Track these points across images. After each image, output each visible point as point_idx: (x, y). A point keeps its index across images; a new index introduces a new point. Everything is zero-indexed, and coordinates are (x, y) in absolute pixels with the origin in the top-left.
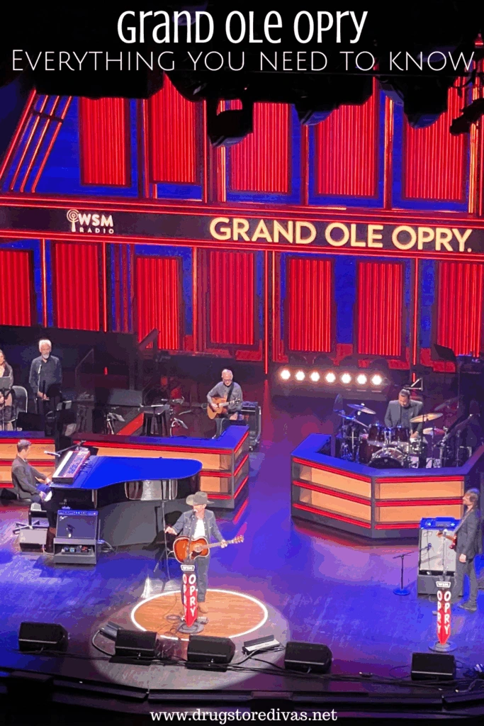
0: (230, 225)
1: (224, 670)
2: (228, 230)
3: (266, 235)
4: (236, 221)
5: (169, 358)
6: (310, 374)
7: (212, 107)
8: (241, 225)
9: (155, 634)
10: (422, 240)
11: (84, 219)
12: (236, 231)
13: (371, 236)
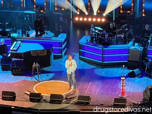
1: (60, 104)
5: (43, 14)
6: (84, 18)
9: (40, 94)
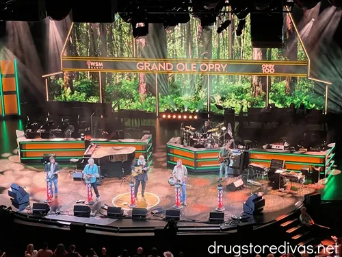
0: (143, 65)
2: (142, 67)
3: (156, 68)
4: (145, 63)
7: (134, 26)
8: (147, 65)
10: (210, 68)
11: (93, 64)
12: (146, 67)
13: (192, 67)
